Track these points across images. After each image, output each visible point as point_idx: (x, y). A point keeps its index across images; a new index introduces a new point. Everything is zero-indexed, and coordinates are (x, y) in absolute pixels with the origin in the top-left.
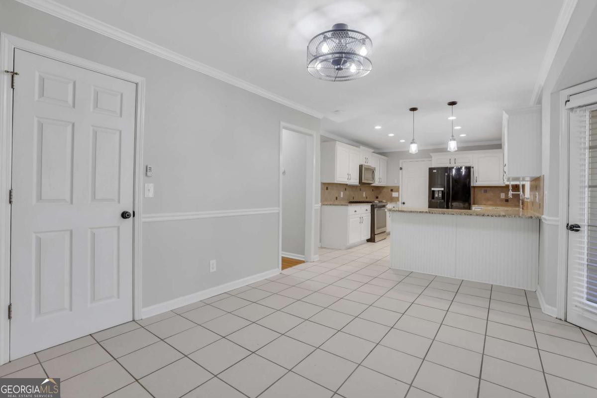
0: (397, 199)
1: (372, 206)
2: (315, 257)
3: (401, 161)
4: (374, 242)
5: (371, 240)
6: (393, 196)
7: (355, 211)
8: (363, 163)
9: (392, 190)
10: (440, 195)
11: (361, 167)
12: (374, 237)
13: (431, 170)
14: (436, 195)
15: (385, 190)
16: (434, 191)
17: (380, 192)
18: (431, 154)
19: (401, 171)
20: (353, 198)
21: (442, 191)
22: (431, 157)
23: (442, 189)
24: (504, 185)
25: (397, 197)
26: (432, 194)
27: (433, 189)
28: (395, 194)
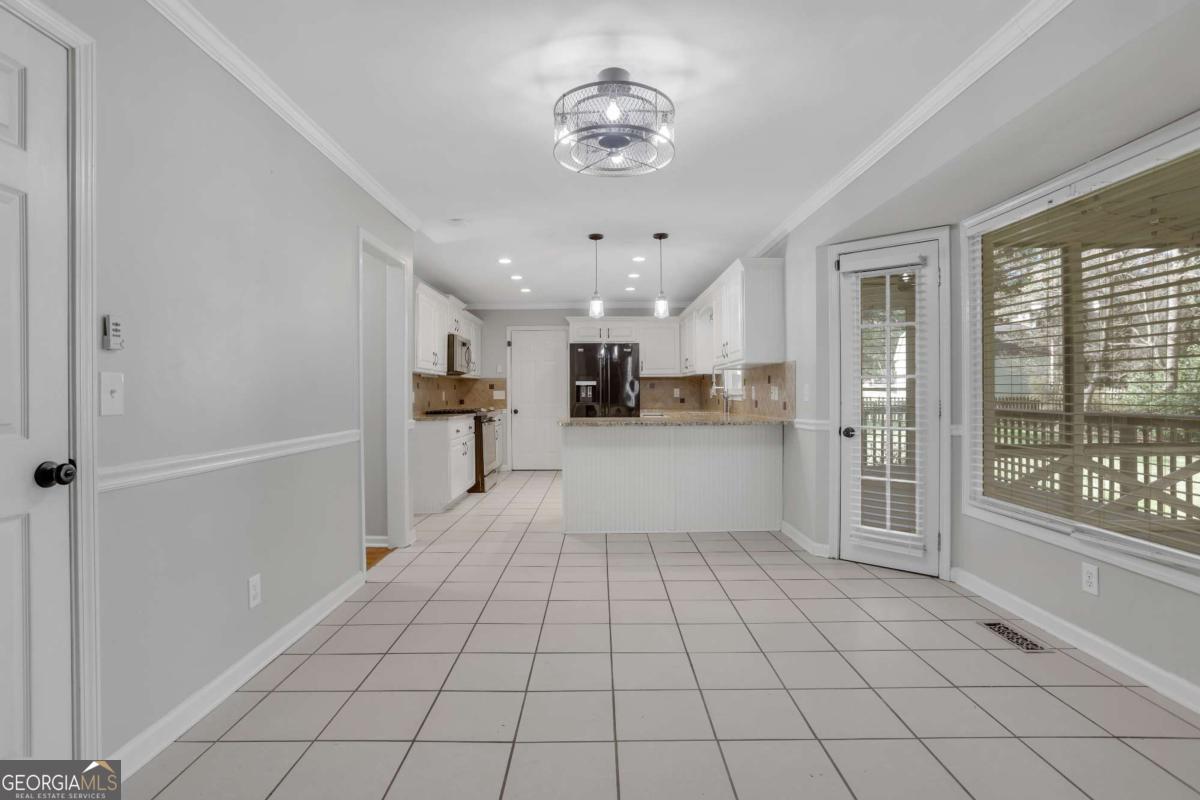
0: (503, 404)
1: (476, 418)
2: (411, 536)
3: (509, 329)
4: (483, 491)
5: (478, 488)
6: (495, 398)
7: (458, 431)
8: (453, 332)
9: (492, 387)
10: (590, 393)
11: (451, 339)
12: (483, 480)
13: (573, 347)
14: (583, 395)
15: (478, 386)
16: (579, 387)
17: (469, 391)
18: (568, 318)
19: (509, 348)
20: (429, 404)
21: (593, 387)
22: (568, 324)
23: (594, 383)
24: (681, 375)
25: (501, 400)
26: (576, 392)
27: (578, 383)
28: (497, 395)
